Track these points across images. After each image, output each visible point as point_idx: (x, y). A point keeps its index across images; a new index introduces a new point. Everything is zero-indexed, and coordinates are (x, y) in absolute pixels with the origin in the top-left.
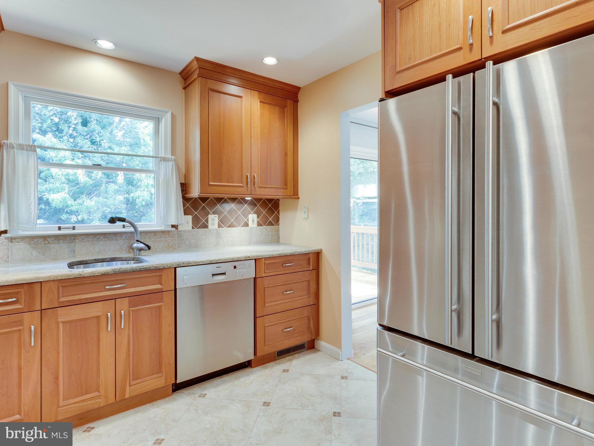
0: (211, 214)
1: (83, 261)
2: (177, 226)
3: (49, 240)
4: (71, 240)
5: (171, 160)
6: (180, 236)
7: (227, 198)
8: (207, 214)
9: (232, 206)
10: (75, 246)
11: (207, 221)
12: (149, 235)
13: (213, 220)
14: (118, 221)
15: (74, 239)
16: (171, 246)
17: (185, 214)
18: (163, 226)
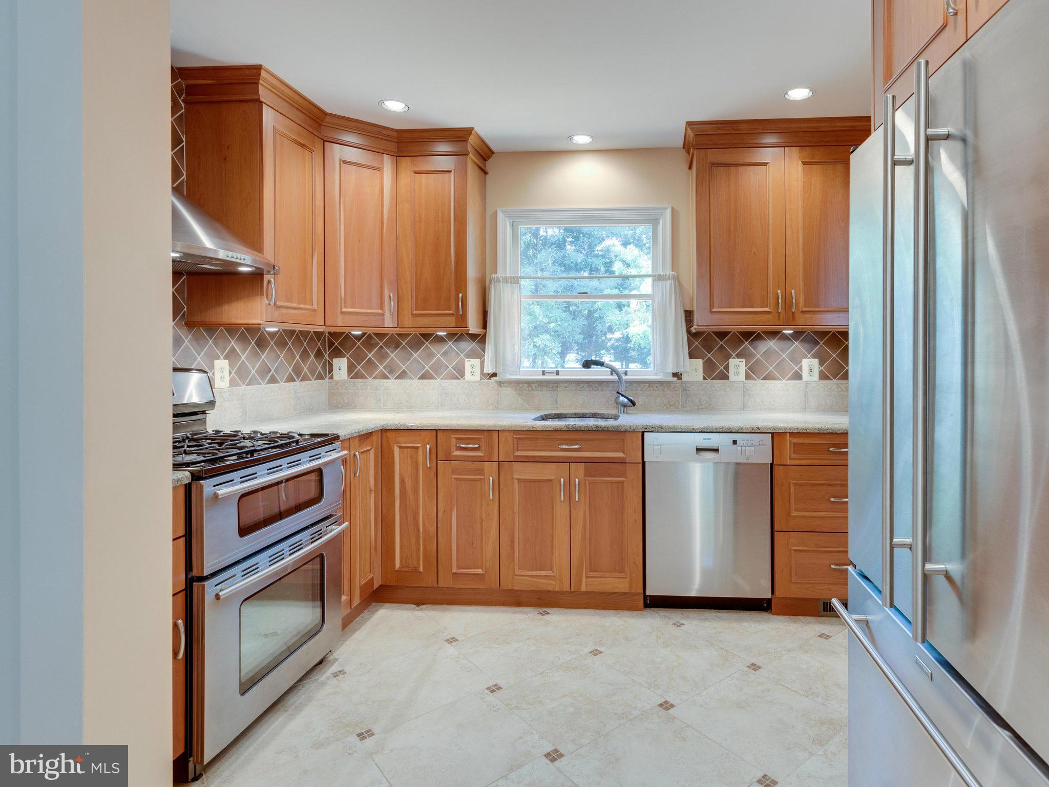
0: (734, 358)
1: (561, 414)
2: (681, 374)
3: (533, 386)
4: (554, 388)
5: (669, 278)
6: (685, 390)
7: (762, 332)
8: (728, 357)
9: (771, 344)
10: (558, 395)
11: (727, 368)
12: (642, 386)
13: (737, 367)
14: (594, 364)
15: (557, 387)
16: (671, 404)
17: (692, 356)
18: (661, 374)
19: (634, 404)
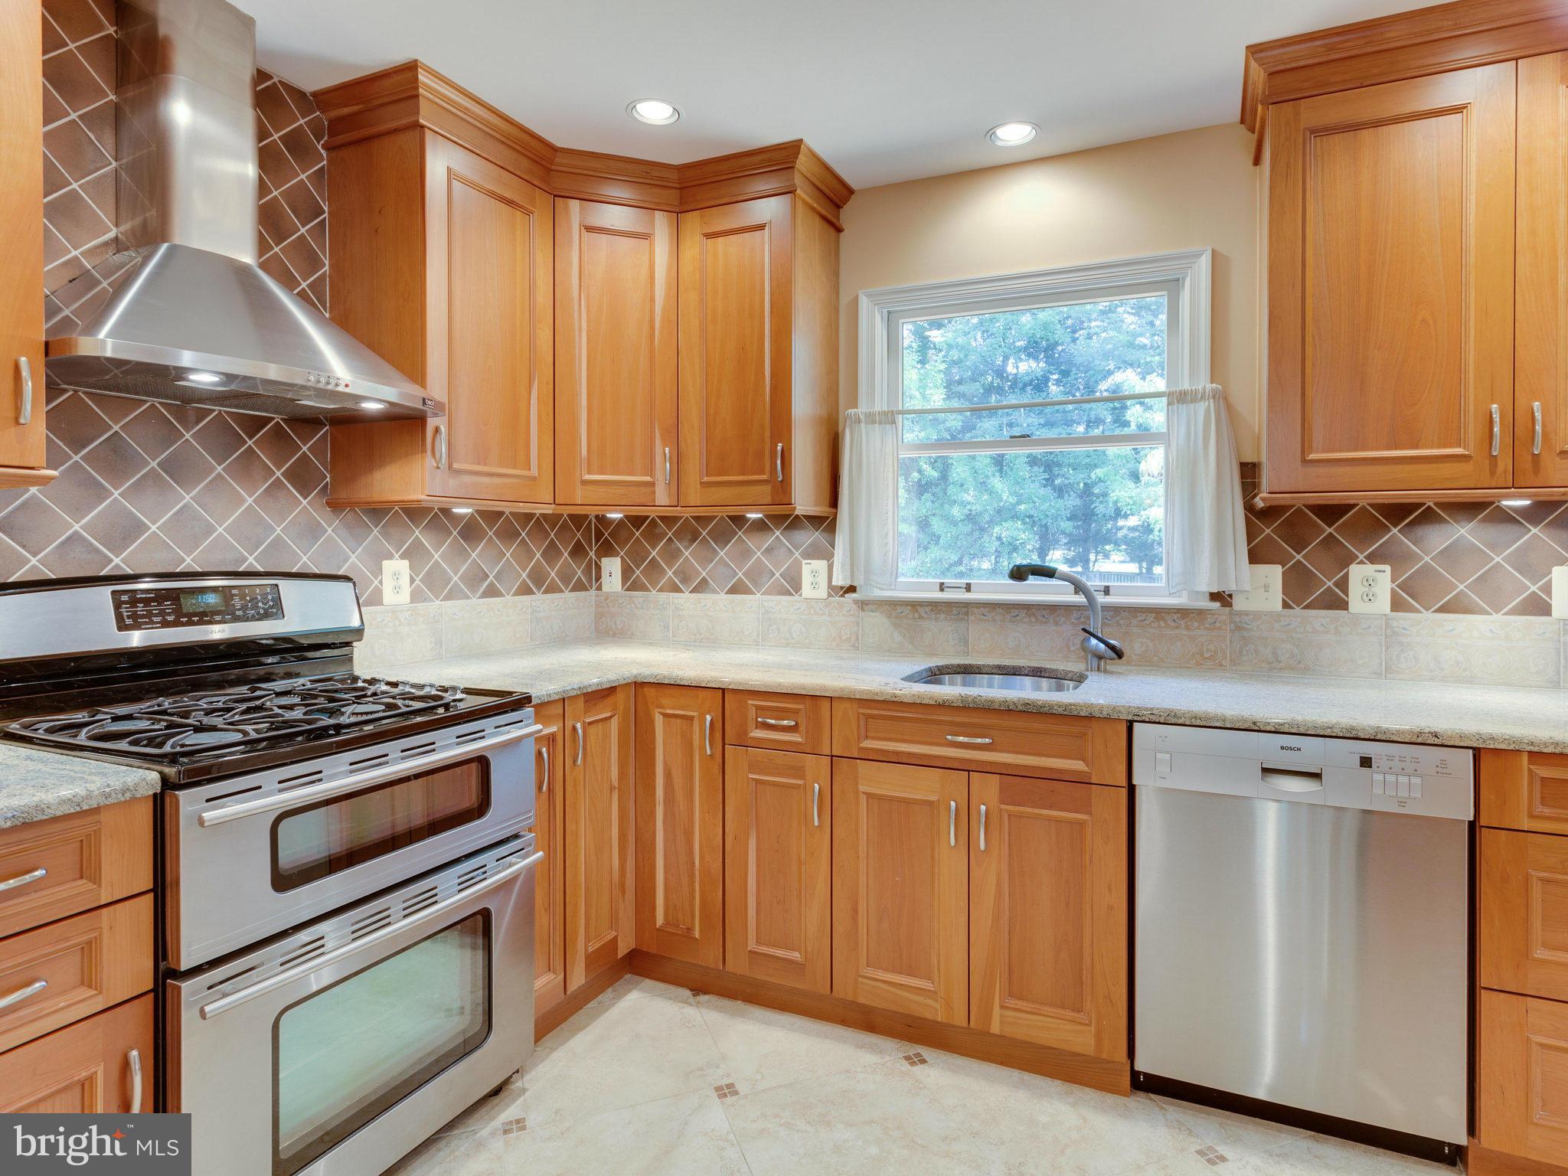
0: (1361, 562)
1: (971, 666)
2: (1230, 596)
3: (921, 610)
4: (961, 616)
5: (1203, 398)
6: (1239, 628)
7: (1436, 504)
8: (1349, 559)
9: (1464, 532)
10: (968, 629)
11: (1343, 584)
12: (1141, 616)
13: (1369, 582)
14: (1033, 574)
15: (967, 614)
16: (1206, 655)
17: (1255, 557)
18: (1185, 593)
19: (1119, 654)
